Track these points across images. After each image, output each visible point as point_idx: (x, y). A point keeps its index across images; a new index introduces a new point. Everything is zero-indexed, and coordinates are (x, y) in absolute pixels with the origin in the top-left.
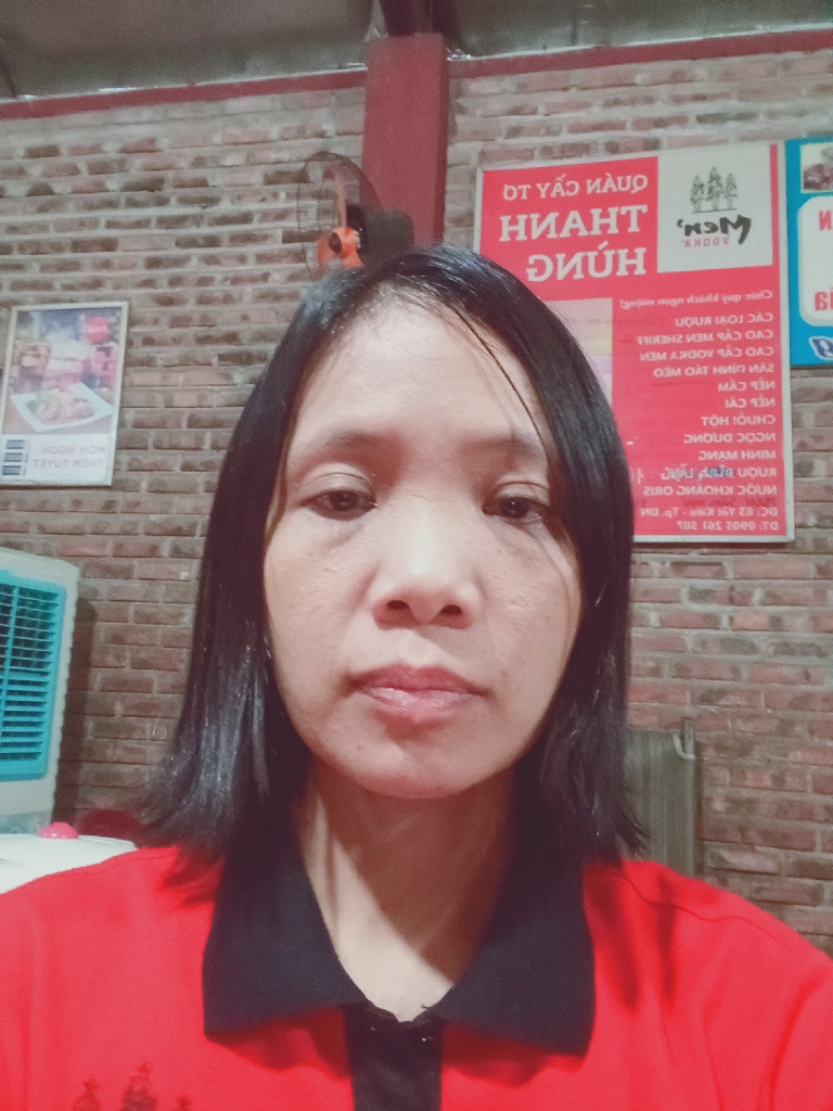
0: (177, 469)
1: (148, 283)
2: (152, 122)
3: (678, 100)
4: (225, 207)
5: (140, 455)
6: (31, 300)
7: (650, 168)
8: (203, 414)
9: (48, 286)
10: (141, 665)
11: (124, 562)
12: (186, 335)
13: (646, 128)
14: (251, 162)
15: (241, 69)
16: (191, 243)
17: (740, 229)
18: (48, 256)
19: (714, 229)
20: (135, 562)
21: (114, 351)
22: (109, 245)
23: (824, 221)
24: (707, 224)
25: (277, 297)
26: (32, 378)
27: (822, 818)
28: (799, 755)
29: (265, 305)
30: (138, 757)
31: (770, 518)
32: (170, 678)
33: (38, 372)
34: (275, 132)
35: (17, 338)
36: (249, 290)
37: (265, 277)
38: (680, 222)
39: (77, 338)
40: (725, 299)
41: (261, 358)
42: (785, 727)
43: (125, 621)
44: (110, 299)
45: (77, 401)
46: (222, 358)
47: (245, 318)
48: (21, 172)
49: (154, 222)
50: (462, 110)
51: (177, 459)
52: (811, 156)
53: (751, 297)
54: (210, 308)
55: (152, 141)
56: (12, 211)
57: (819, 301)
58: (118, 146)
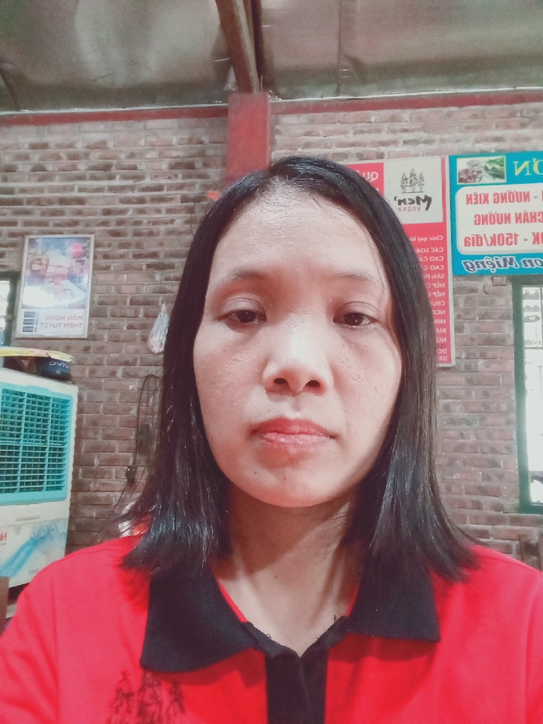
0: (125, 328)
1: (105, 223)
2: (103, 132)
3: (394, 132)
4: (148, 181)
5: (102, 320)
6: (35, 232)
7: (379, 168)
8: (139, 297)
9: (46, 224)
10: (108, 437)
11: (96, 381)
12: (128, 253)
13: (376, 147)
14: (162, 156)
15: (153, 102)
16: (129, 201)
17: (426, 203)
18: (44, 207)
19: (413, 202)
20: (103, 380)
21: (86, 262)
22: (81, 201)
23: (469, 200)
24: (409, 199)
25: (180, 233)
26: (39, 276)
27: (470, 507)
28: (459, 475)
29: (172, 237)
30: (109, 488)
31: (443, 355)
32: (125, 445)
33: (41, 272)
34: (175, 140)
35: (29, 254)
36: (162, 228)
37: (172, 221)
38: (395, 198)
39: (64, 254)
40: (421, 239)
41: (171, 267)
42: (451, 462)
43: (98, 412)
44: (84, 233)
45: (65, 290)
46: (149, 266)
47: (161, 244)
48: (26, 157)
49: (106, 189)
50: (279, 132)
51: (124, 324)
52: (462, 164)
53: (431, 239)
54: (141, 238)
55: (104, 143)
56: (21, 180)
57: (467, 243)
58: (85, 144)
